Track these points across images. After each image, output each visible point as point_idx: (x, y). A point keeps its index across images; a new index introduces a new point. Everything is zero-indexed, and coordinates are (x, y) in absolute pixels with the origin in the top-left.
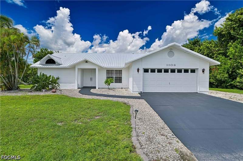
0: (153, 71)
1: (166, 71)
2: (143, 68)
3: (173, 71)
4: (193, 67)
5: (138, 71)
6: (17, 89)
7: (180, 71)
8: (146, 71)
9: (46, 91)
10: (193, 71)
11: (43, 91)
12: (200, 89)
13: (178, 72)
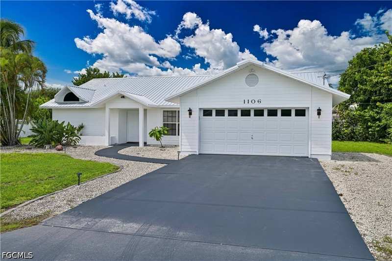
0: (220, 113)
1: (246, 113)
2: (200, 109)
3: (259, 113)
4: (300, 105)
5: (190, 114)
6: (16, 143)
7: (272, 113)
8: (207, 113)
9: (50, 148)
10: (301, 113)
11: (46, 148)
12: (313, 149)
13: (269, 115)
